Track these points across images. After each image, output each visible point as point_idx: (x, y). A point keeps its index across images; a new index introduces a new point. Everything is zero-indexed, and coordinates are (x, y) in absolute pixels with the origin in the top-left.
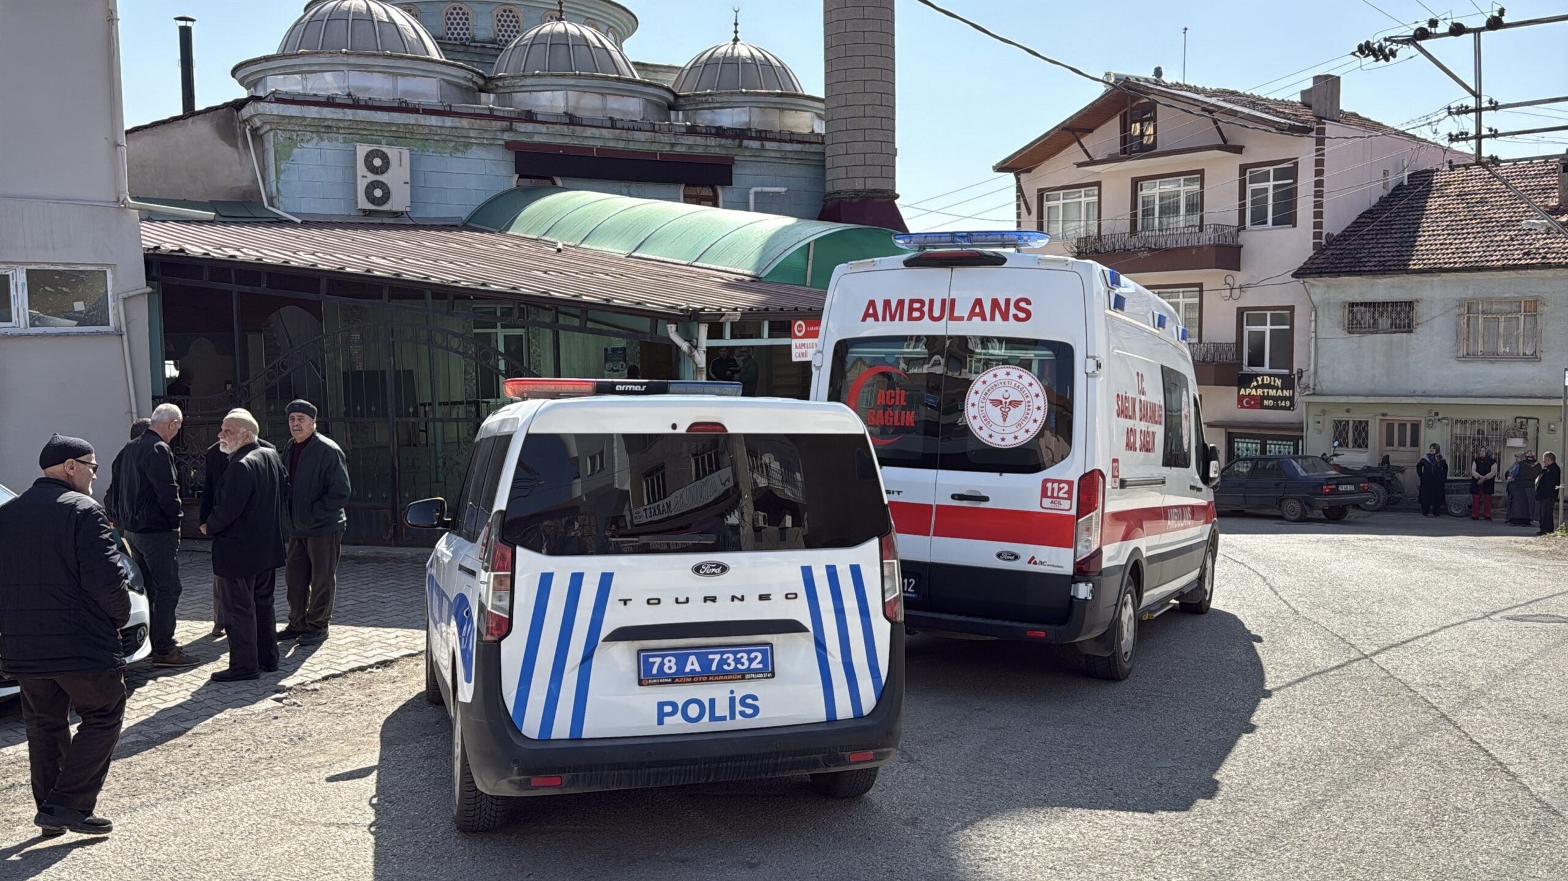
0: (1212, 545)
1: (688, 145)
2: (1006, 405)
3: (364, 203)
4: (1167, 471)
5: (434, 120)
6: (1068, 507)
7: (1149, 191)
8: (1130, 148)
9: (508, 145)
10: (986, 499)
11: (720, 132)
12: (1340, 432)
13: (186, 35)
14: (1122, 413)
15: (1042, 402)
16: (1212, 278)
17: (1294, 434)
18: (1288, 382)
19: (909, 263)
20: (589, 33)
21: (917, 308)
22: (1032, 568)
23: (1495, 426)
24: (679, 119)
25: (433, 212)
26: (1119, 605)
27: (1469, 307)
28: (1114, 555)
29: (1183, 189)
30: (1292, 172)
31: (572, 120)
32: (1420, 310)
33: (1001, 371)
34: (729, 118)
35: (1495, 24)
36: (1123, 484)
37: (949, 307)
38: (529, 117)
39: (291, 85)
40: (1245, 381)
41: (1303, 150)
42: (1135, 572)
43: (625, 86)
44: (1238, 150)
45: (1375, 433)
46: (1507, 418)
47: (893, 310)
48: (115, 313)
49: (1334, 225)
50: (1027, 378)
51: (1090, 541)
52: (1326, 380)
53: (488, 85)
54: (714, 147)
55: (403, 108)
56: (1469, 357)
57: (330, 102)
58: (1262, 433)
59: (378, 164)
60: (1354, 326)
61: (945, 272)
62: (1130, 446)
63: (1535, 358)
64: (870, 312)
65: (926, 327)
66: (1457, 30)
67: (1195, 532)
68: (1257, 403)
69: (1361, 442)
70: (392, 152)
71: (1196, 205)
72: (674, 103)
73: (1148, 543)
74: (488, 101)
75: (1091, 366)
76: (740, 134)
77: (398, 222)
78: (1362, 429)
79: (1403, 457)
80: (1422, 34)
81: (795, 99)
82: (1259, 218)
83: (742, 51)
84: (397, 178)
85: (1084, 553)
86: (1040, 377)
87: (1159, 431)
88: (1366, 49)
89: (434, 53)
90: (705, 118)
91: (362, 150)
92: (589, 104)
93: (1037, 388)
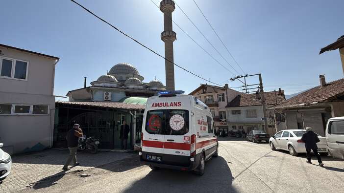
0: (217, 145)
1: (148, 92)
2: (177, 122)
3: (105, 99)
4: (209, 134)
5: (115, 89)
6: (189, 142)
7: (207, 98)
8: (204, 93)
9: (125, 92)
10: (173, 141)
11: (153, 90)
12: (233, 127)
13: (85, 79)
14: (199, 123)
15: (183, 121)
16: (215, 108)
17: (227, 128)
18: (226, 121)
19: (160, 97)
20: (137, 79)
21: (161, 105)
22: (182, 155)
23: (252, 126)
24: (148, 89)
25: (114, 100)
26: (201, 160)
27: (247, 111)
28: (199, 151)
29: (211, 97)
30: (223, 95)
31: (133, 89)
32: (241, 111)
33: (176, 116)
34: (154, 89)
35: (247, 76)
36: (200, 137)
37: (167, 105)
38: (128, 88)
39: (98, 85)
40: (220, 121)
41: (225, 92)
42: (204, 153)
43: (141, 85)
44: (217, 92)
45: (237, 127)
46: (254, 125)
47: (157, 105)
48: (49, 112)
49: (230, 101)
50: (181, 117)
51: (194, 149)
52: (230, 121)
53: (123, 85)
54: (152, 92)
55: (111, 87)
56: (248, 117)
57: (102, 87)
58: (224, 128)
59: (107, 94)
60: (233, 114)
61: (165, 98)
62: (201, 130)
63: (256, 117)
64: (153, 106)
65: (163, 108)
66: (242, 77)
67: (214, 144)
68: (222, 124)
69: (236, 129)
70: (109, 93)
71: (212, 99)
72: (147, 87)
73: (206, 148)
74: (123, 87)
75: (192, 114)
76: (155, 90)
77: (110, 101)
78: (235, 127)
79: (241, 130)
80: (238, 77)
81: (162, 86)
82: (220, 101)
83: (156, 81)
84: (109, 96)
85: (192, 151)
86: (183, 117)
87: (207, 127)
88: (231, 79)
89: (116, 81)
90: (151, 89)
91: (105, 92)
92: (136, 87)
93: (183, 119)
